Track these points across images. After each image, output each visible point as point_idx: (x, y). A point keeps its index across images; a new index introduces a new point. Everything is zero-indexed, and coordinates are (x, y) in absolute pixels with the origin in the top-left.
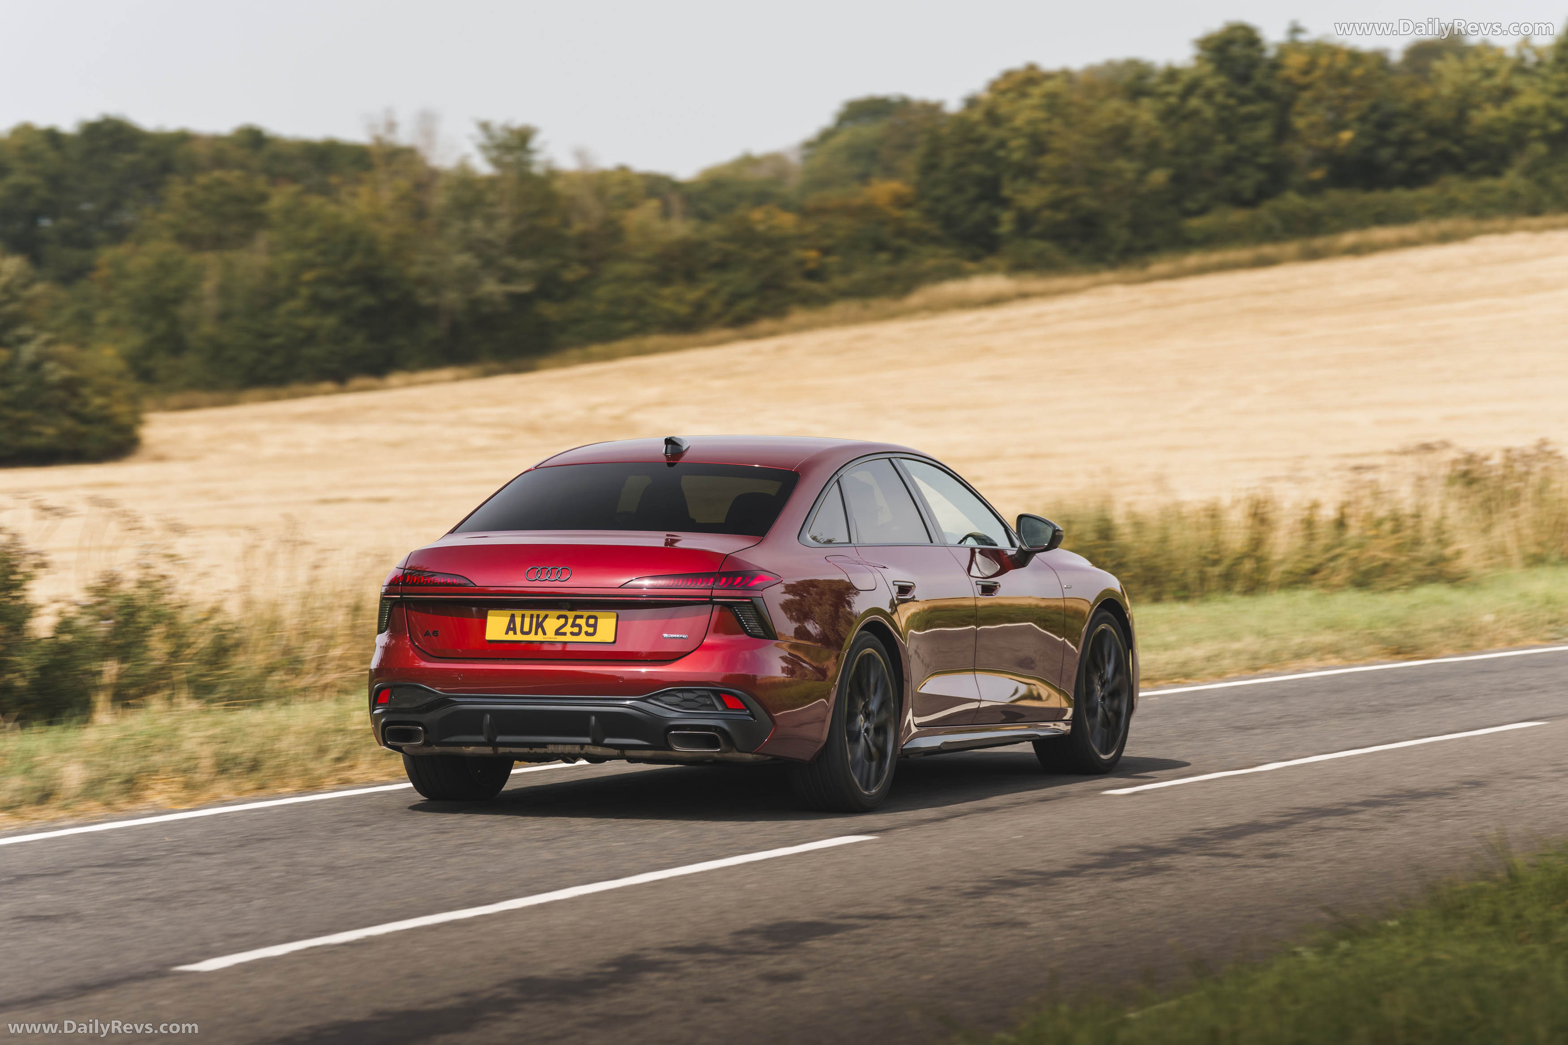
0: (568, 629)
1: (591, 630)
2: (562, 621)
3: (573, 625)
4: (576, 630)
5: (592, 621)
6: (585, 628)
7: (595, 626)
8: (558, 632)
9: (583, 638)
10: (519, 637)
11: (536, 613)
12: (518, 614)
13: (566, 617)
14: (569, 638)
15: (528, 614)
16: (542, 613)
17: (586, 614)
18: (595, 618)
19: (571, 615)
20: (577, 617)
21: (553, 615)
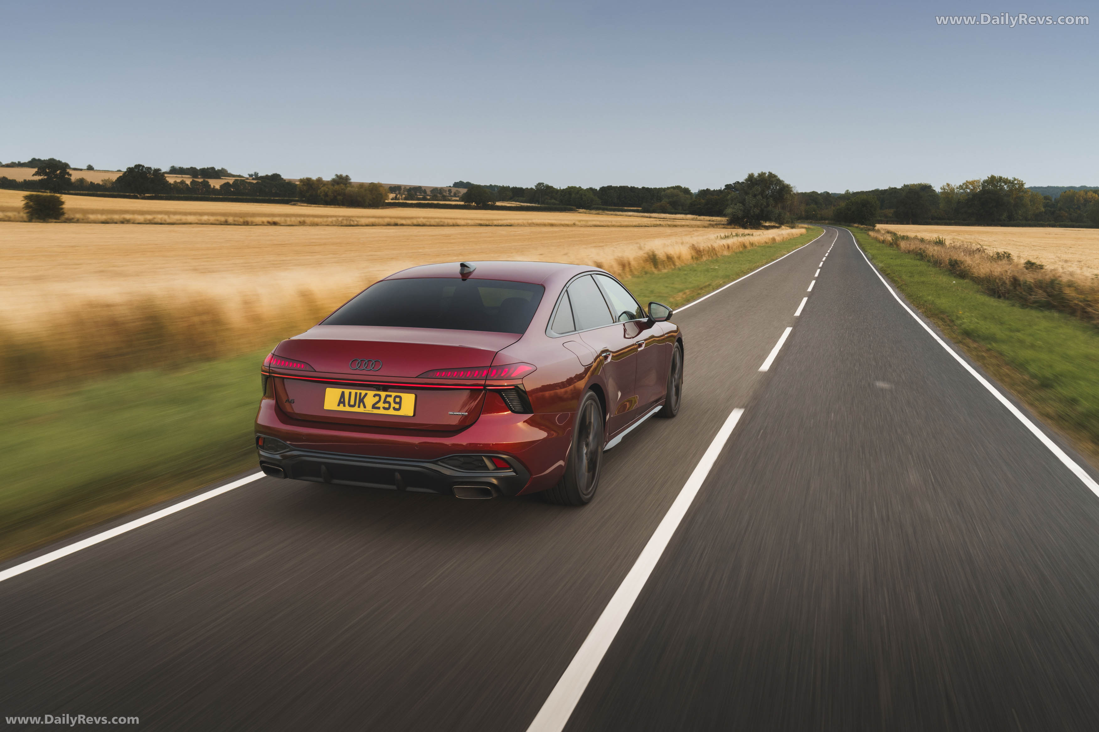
0: (381, 405)
1: (397, 406)
3: (385, 402)
4: (387, 405)
5: (398, 400)
6: (393, 405)
7: (400, 403)
8: (374, 407)
9: (391, 412)
10: (347, 409)
11: (358, 391)
12: (347, 392)
13: (380, 396)
14: (382, 411)
15: (353, 392)
16: (363, 392)
17: (394, 394)
18: (400, 397)
19: (383, 394)
20: (387, 396)
21: (371, 393)
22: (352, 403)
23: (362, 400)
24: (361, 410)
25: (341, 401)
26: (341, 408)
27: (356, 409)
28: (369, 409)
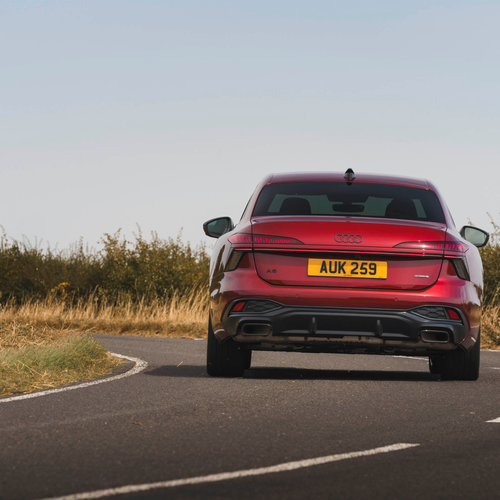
0: (358, 270)
1: (373, 271)
2: (354, 266)
3: (362, 268)
4: (364, 271)
5: (373, 267)
6: (369, 270)
7: (375, 269)
8: (352, 272)
9: (368, 276)
10: (329, 274)
11: (338, 261)
12: (327, 261)
13: (357, 264)
14: (359, 276)
15: (333, 261)
16: (342, 261)
17: (369, 262)
18: (375, 265)
19: (360, 262)
20: (363, 264)
21: (349, 262)
22: (333, 269)
23: (341, 268)
24: (342, 275)
25: (323, 268)
26: (324, 274)
27: (337, 274)
28: (348, 273)
